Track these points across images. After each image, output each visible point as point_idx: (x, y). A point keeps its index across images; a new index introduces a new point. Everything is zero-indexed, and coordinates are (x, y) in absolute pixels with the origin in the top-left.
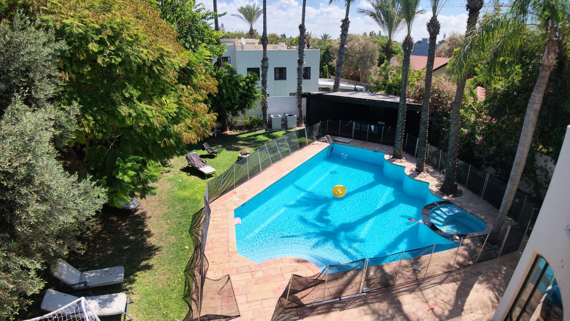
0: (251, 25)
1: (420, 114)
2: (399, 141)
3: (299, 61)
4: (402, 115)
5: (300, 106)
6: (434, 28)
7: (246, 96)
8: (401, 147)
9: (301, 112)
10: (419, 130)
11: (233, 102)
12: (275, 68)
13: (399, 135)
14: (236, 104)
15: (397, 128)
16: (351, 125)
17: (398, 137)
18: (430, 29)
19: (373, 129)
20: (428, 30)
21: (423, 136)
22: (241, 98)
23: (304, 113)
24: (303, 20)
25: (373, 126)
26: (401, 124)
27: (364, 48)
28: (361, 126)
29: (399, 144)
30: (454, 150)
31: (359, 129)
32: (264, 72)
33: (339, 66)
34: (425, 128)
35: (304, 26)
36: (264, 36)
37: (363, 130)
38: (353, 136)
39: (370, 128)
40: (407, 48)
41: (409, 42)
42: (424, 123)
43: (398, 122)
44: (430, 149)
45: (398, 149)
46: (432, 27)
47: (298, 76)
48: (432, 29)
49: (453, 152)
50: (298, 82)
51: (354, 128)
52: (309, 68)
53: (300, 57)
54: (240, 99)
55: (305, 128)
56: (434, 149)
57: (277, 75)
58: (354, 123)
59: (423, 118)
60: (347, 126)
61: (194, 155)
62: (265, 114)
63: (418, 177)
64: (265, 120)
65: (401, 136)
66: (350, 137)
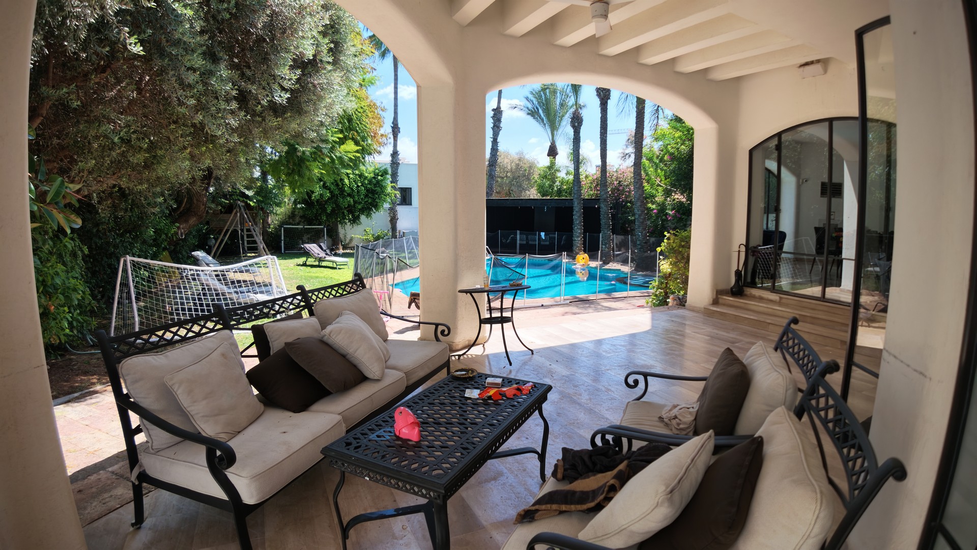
1: (599, 208)
2: (578, 237)
4: (578, 204)
6: (604, 92)
7: (374, 192)
8: (582, 245)
13: (578, 228)
15: (574, 220)
16: (515, 240)
17: (576, 232)
18: (600, 94)
19: (543, 237)
20: (597, 95)
21: (606, 216)
22: (366, 195)
25: (544, 233)
26: (578, 215)
27: (518, 166)
28: (527, 239)
30: (642, 217)
31: (525, 242)
32: (394, 169)
33: (493, 166)
34: (606, 206)
36: (395, 123)
37: (530, 243)
38: (518, 251)
39: (540, 235)
40: (576, 124)
41: (578, 117)
42: (605, 200)
43: (574, 213)
44: (617, 239)
45: (578, 247)
49: (641, 220)
51: (518, 242)
54: (366, 198)
56: (620, 238)
58: (518, 232)
59: (604, 208)
60: (508, 241)
61: (314, 246)
62: (394, 228)
63: (607, 267)
64: (394, 236)
65: (580, 233)
66: (515, 253)
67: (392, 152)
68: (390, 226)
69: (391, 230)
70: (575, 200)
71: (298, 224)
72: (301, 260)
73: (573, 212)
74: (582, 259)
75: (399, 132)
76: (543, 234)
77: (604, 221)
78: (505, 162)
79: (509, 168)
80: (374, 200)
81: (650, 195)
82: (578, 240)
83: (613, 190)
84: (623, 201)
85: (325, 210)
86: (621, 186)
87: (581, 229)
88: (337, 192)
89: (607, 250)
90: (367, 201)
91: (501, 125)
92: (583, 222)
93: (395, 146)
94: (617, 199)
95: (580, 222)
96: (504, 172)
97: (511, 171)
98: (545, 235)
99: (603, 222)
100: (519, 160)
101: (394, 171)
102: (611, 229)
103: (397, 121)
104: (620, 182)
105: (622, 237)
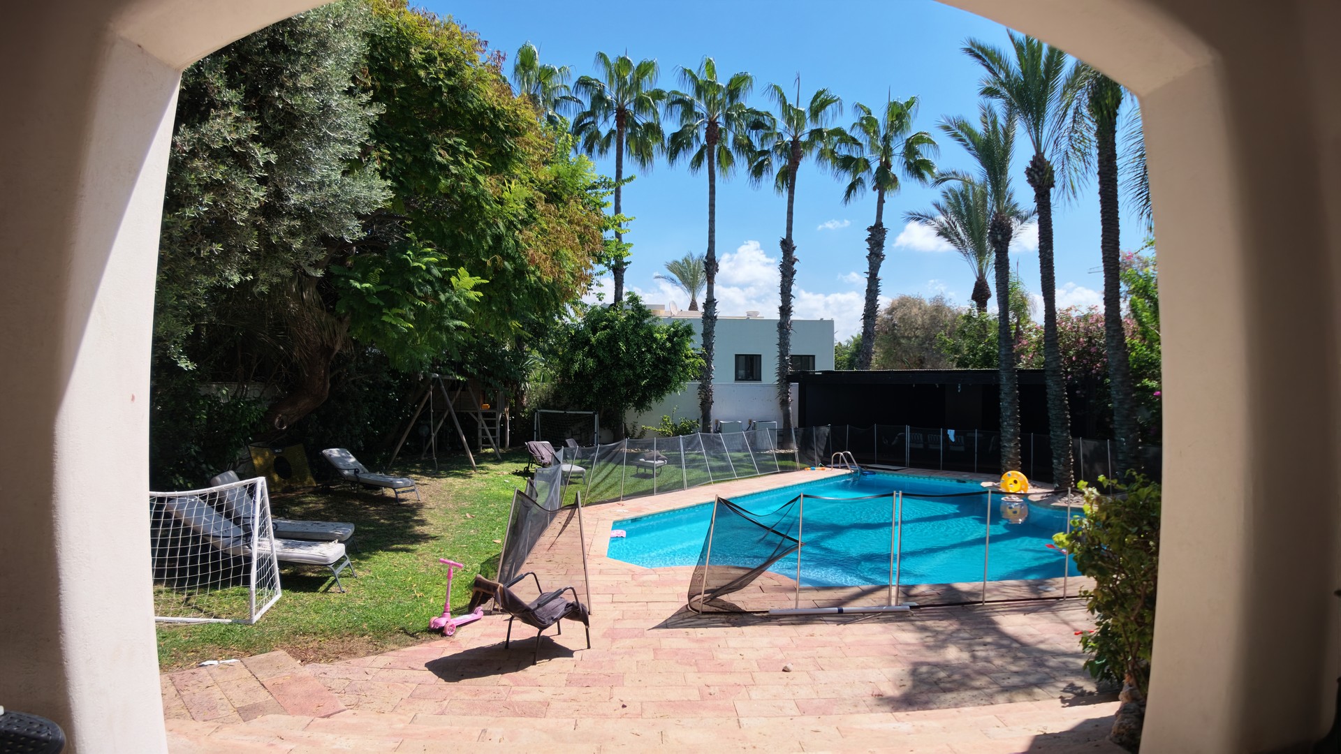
0: (693, 296)
2: (1010, 441)
3: (781, 308)
4: (1008, 379)
5: (784, 403)
6: (1040, 173)
7: (666, 361)
8: (1016, 454)
9: (787, 416)
10: (1047, 393)
11: (639, 371)
12: (737, 356)
13: (1009, 425)
14: (645, 378)
15: (1002, 410)
16: (903, 439)
17: (1006, 432)
18: (1033, 178)
19: (952, 438)
20: (1029, 181)
21: (1057, 402)
22: (655, 366)
23: (794, 421)
24: (789, 229)
25: (953, 431)
26: (1009, 400)
27: (933, 318)
28: (924, 440)
29: (1011, 447)
30: (1126, 406)
31: (921, 446)
32: (707, 326)
34: (1059, 384)
35: (791, 241)
36: (710, 257)
37: (931, 447)
38: (908, 460)
39: (946, 436)
40: (999, 237)
41: (1001, 224)
42: (1055, 371)
43: (1002, 396)
44: (1085, 446)
45: (1010, 459)
46: (1037, 173)
47: (781, 338)
48: (1036, 177)
49: (1125, 412)
50: (781, 352)
51: (908, 445)
52: (811, 358)
53: (783, 301)
54: (653, 370)
55: (796, 451)
57: (742, 372)
58: (908, 428)
59: (1052, 387)
60: (894, 443)
61: (543, 445)
62: (706, 417)
63: (1060, 503)
64: (706, 429)
65: (1014, 435)
66: (902, 464)
67: (705, 301)
68: (700, 413)
69: (701, 420)
70: (1002, 373)
71: (565, 408)
72: (521, 467)
73: (1000, 394)
74: (1015, 482)
75: (717, 270)
76: (951, 433)
77: (1054, 412)
78: (913, 314)
79: (920, 322)
80: (665, 372)
81: (1147, 361)
82: (1011, 448)
83: (1078, 354)
84: (1098, 374)
85: (591, 387)
86: (1094, 345)
87: (1015, 426)
88: (608, 362)
89: (1061, 467)
90: (656, 375)
91: (884, 252)
92: (1020, 413)
93: (710, 291)
94: (1087, 370)
95: (1014, 413)
96: (911, 329)
97: (923, 326)
98: (956, 435)
99: (1052, 413)
100: (936, 309)
101: (707, 329)
102: (1071, 428)
103: (713, 253)
104: (1090, 338)
105: (1092, 444)
